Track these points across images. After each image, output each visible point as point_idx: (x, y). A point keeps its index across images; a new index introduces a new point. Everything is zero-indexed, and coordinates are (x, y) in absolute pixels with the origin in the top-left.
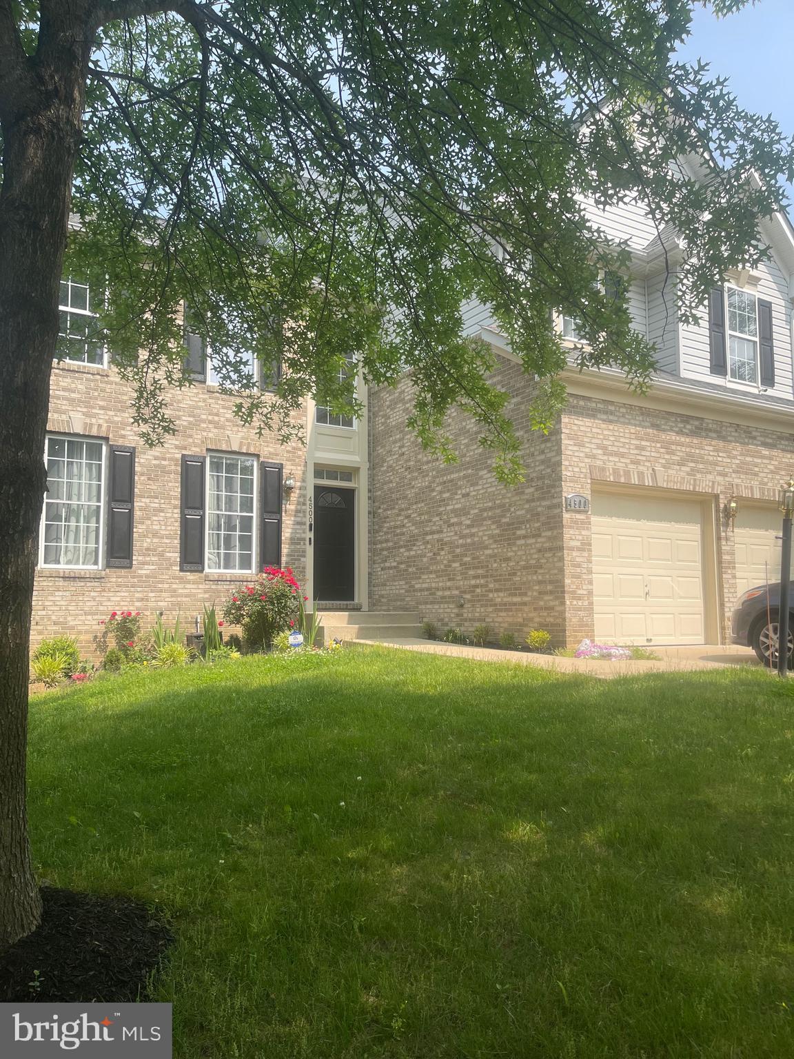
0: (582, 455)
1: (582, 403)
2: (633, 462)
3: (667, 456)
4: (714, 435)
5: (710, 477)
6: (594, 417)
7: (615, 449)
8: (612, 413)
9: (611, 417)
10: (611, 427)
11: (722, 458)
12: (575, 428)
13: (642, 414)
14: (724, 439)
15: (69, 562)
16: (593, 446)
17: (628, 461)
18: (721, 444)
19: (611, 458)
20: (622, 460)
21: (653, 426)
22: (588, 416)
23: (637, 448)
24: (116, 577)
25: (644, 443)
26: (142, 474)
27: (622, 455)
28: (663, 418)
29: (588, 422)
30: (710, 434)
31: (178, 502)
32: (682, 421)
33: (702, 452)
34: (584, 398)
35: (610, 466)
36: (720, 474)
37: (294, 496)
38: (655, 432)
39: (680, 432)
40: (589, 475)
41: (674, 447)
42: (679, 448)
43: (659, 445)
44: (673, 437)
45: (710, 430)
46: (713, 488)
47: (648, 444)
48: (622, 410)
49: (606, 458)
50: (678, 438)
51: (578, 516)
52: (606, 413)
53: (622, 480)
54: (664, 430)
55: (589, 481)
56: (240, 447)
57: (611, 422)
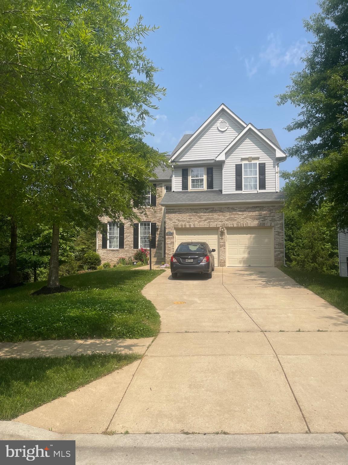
0: (172, 222)
1: (172, 210)
2: (187, 222)
3: (199, 219)
4: (219, 211)
5: (216, 223)
6: (175, 213)
7: (182, 220)
8: (181, 211)
9: (181, 212)
10: (181, 215)
11: (221, 217)
12: (170, 216)
13: (191, 210)
14: (222, 212)
15: (113, 248)
16: (175, 220)
17: (186, 222)
18: (221, 213)
19: (180, 222)
20: (184, 222)
21: (195, 212)
22: (174, 213)
23: (189, 218)
24: (121, 250)
25: (191, 217)
26: (126, 229)
27: (184, 221)
28: (199, 210)
29: (173, 214)
30: (216, 211)
31: (133, 234)
32: (206, 210)
33: (213, 217)
34: (172, 209)
35: (180, 224)
36: (220, 222)
37: (159, 230)
38: (196, 214)
39: (205, 213)
40: (173, 227)
41: (202, 217)
42: (204, 217)
43: (197, 217)
44: (202, 214)
45: (217, 210)
46: (217, 225)
47: (193, 217)
48: (184, 210)
49: (179, 222)
50: (204, 214)
51: (170, 236)
52: (179, 211)
53: (184, 227)
54: (199, 213)
55: (173, 228)
56: (146, 220)
57: (181, 213)
